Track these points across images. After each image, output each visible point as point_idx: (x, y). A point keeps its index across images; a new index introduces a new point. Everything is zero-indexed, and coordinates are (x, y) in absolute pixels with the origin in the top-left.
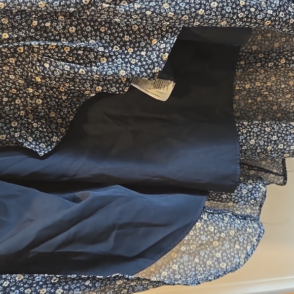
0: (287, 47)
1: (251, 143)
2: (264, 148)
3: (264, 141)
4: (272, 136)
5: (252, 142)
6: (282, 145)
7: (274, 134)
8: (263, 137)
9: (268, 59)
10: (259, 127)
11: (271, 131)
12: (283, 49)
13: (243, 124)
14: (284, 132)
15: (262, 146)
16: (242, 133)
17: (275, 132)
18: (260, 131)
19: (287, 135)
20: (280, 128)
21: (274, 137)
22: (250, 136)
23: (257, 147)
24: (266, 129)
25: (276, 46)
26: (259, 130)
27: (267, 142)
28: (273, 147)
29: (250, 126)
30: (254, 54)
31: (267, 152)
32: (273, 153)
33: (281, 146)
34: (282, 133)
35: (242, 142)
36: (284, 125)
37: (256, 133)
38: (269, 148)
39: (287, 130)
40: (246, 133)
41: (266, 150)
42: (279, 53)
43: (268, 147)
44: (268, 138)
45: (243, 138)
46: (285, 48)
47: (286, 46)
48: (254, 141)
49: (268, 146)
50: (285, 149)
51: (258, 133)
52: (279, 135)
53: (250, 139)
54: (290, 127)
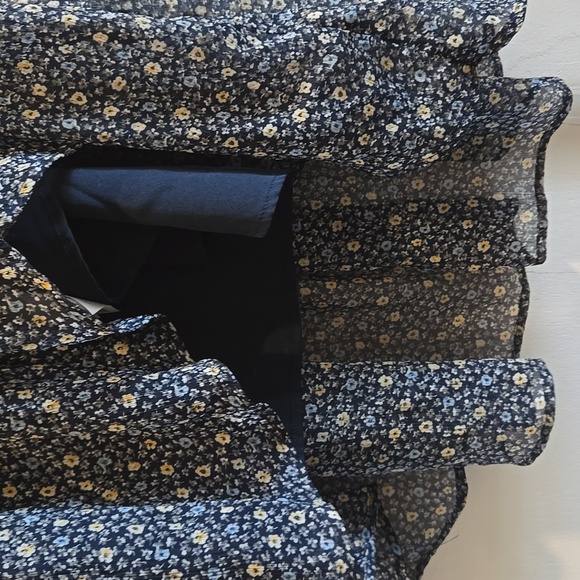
0: (422, 225)
1: (341, 424)
2: (379, 435)
3: (375, 414)
4: (398, 399)
5: (343, 418)
6: (430, 423)
7: (402, 393)
8: (372, 404)
9: (371, 256)
10: (363, 376)
11: (394, 386)
12: (411, 231)
13: (318, 369)
14: (433, 387)
15: (371, 429)
16: (314, 396)
17: (405, 388)
18: (362, 387)
19: (441, 396)
20: (421, 377)
21: (402, 401)
22: (334, 404)
23: (359, 433)
24: (381, 380)
25: (393, 224)
26: (361, 383)
27: (385, 417)
28: (404, 431)
29: (337, 373)
30: (336, 240)
31: (391, 447)
32: (407, 447)
33: (426, 427)
34: (428, 389)
35: (314, 420)
36: (433, 367)
37: (353, 392)
38: (395, 433)
39: (442, 382)
40: (324, 397)
41: (386, 439)
42: (399, 242)
43: (392, 432)
44: (386, 406)
45: (315, 409)
46: (418, 228)
47: (419, 223)
48: (347, 417)
49: (389, 428)
50: (440, 436)
51: (359, 394)
52: (418, 396)
53: (337, 413)
54: (449, 371)
